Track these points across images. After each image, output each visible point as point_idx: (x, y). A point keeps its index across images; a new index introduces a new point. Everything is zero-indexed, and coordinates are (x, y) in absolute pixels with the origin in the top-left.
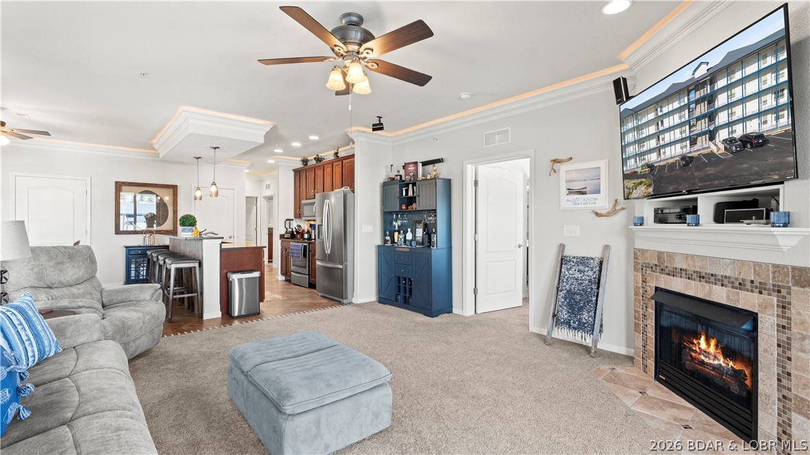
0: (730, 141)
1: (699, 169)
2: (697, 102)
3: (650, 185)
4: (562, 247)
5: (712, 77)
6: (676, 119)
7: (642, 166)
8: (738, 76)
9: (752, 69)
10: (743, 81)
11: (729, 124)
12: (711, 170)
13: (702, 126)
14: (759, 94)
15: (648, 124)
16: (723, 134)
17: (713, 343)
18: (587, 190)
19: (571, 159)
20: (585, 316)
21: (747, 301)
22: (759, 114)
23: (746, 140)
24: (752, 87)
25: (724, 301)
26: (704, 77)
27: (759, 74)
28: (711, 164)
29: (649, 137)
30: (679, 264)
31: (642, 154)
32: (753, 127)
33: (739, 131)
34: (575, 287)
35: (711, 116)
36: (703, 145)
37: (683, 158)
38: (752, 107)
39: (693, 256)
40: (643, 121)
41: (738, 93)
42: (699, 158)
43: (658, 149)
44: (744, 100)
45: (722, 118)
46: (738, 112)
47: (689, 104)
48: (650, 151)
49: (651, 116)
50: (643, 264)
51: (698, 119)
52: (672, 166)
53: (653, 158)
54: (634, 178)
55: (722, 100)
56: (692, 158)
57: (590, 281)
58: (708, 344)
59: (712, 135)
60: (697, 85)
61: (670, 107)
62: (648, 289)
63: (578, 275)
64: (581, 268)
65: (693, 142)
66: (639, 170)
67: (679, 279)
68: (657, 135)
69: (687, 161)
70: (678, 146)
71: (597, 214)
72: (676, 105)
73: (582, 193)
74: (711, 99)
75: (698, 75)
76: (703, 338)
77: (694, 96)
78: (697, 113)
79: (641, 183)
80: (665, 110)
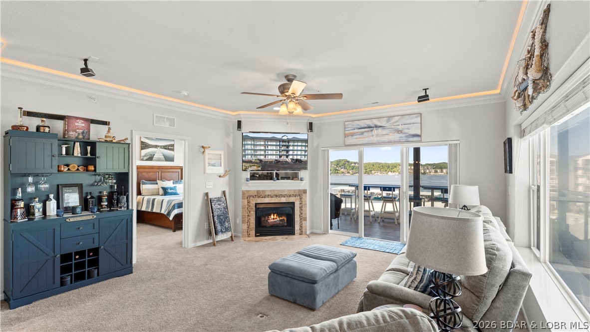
0: (292, 159)
1: (282, 165)
2: (283, 146)
3: (259, 167)
4: (207, 194)
5: (289, 141)
6: (274, 148)
7: (255, 160)
8: (296, 144)
9: (300, 144)
10: (297, 146)
11: (292, 155)
12: (286, 166)
13: (284, 153)
14: (301, 150)
15: (260, 145)
16: (291, 157)
17: (275, 215)
18: (216, 164)
19: (209, 147)
20: (227, 224)
21: (291, 200)
22: (301, 155)
23: (297, 160)
24: (299, 148)
25: (285, 201)
26: (285, 140)
27: (301, 146)
28: (286, 164)
29: (261, 150)
30: (267, 193)
31: (255, 155)
32: (299, 157)
33: (295, 157)
34: (219, 213)
35: (287, 151)
36: (283, 158)
37: (276, 160)
38: (299, 153)
39: (274, 190)
40: (258, 143)
41: (296, 148)
42: (282, 161)
43: (265, 156)
44: (297, 150)
45: (291, 153)
46: (295, 153)
47: (279, 145)
48: (261, 155)
49: (262, 143)
50: (248, 196)
51: (283, 150)
52: (271, 162)
53: (262, 158)
54: (250, 163)
55: (291, 148)
56: (279, 161)
57: (224, 208)
58: (274, 216)
59: (287, 156)
60: (284, 141)
61: (272, 143)
62: (251, 205)
63: (219, 207)
64: (219, 203)
65: (280, 156)
66: (254, 161)
67: (267, 199)
68: (265, 151)
69: (277, 162)
70: (274, 156)
71: (220, 176)
72: (274, 143)
73: (214, 166)
74: (288, 147)
75: (284, 138)
76: (272, 215)
77: (281, 143)
78: (283, 149)
79: (254, 165)
80: (269, 143)
